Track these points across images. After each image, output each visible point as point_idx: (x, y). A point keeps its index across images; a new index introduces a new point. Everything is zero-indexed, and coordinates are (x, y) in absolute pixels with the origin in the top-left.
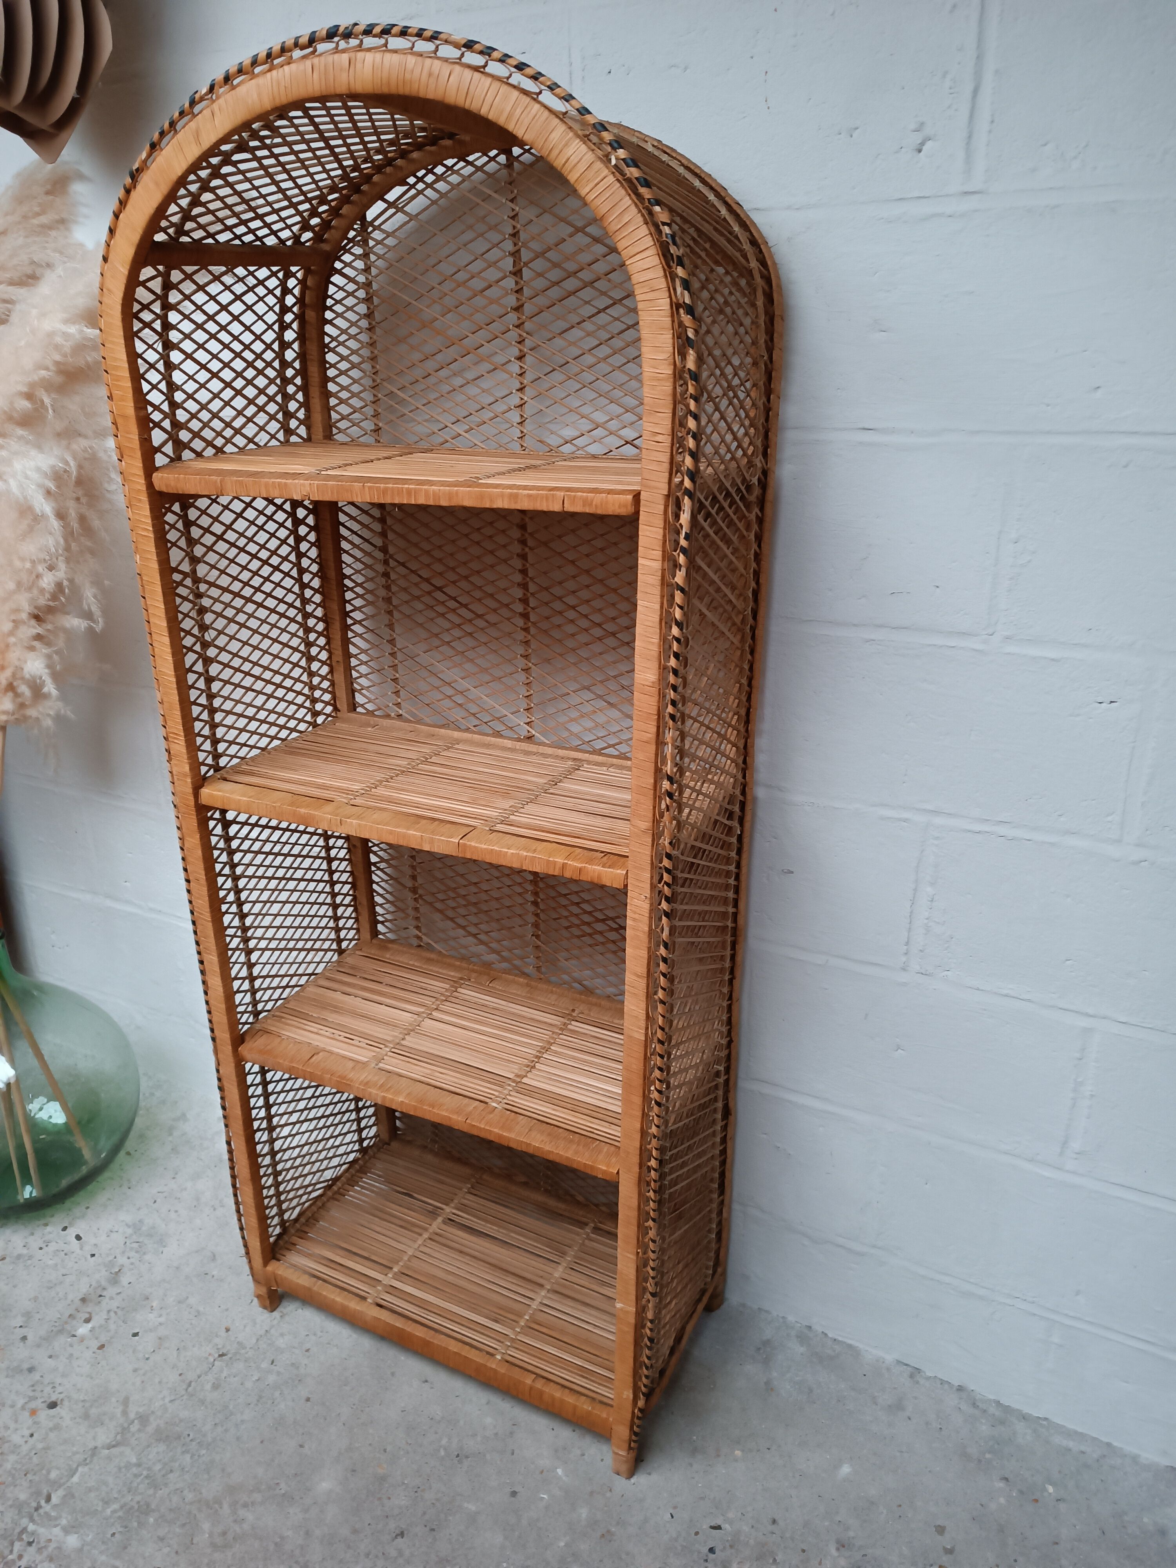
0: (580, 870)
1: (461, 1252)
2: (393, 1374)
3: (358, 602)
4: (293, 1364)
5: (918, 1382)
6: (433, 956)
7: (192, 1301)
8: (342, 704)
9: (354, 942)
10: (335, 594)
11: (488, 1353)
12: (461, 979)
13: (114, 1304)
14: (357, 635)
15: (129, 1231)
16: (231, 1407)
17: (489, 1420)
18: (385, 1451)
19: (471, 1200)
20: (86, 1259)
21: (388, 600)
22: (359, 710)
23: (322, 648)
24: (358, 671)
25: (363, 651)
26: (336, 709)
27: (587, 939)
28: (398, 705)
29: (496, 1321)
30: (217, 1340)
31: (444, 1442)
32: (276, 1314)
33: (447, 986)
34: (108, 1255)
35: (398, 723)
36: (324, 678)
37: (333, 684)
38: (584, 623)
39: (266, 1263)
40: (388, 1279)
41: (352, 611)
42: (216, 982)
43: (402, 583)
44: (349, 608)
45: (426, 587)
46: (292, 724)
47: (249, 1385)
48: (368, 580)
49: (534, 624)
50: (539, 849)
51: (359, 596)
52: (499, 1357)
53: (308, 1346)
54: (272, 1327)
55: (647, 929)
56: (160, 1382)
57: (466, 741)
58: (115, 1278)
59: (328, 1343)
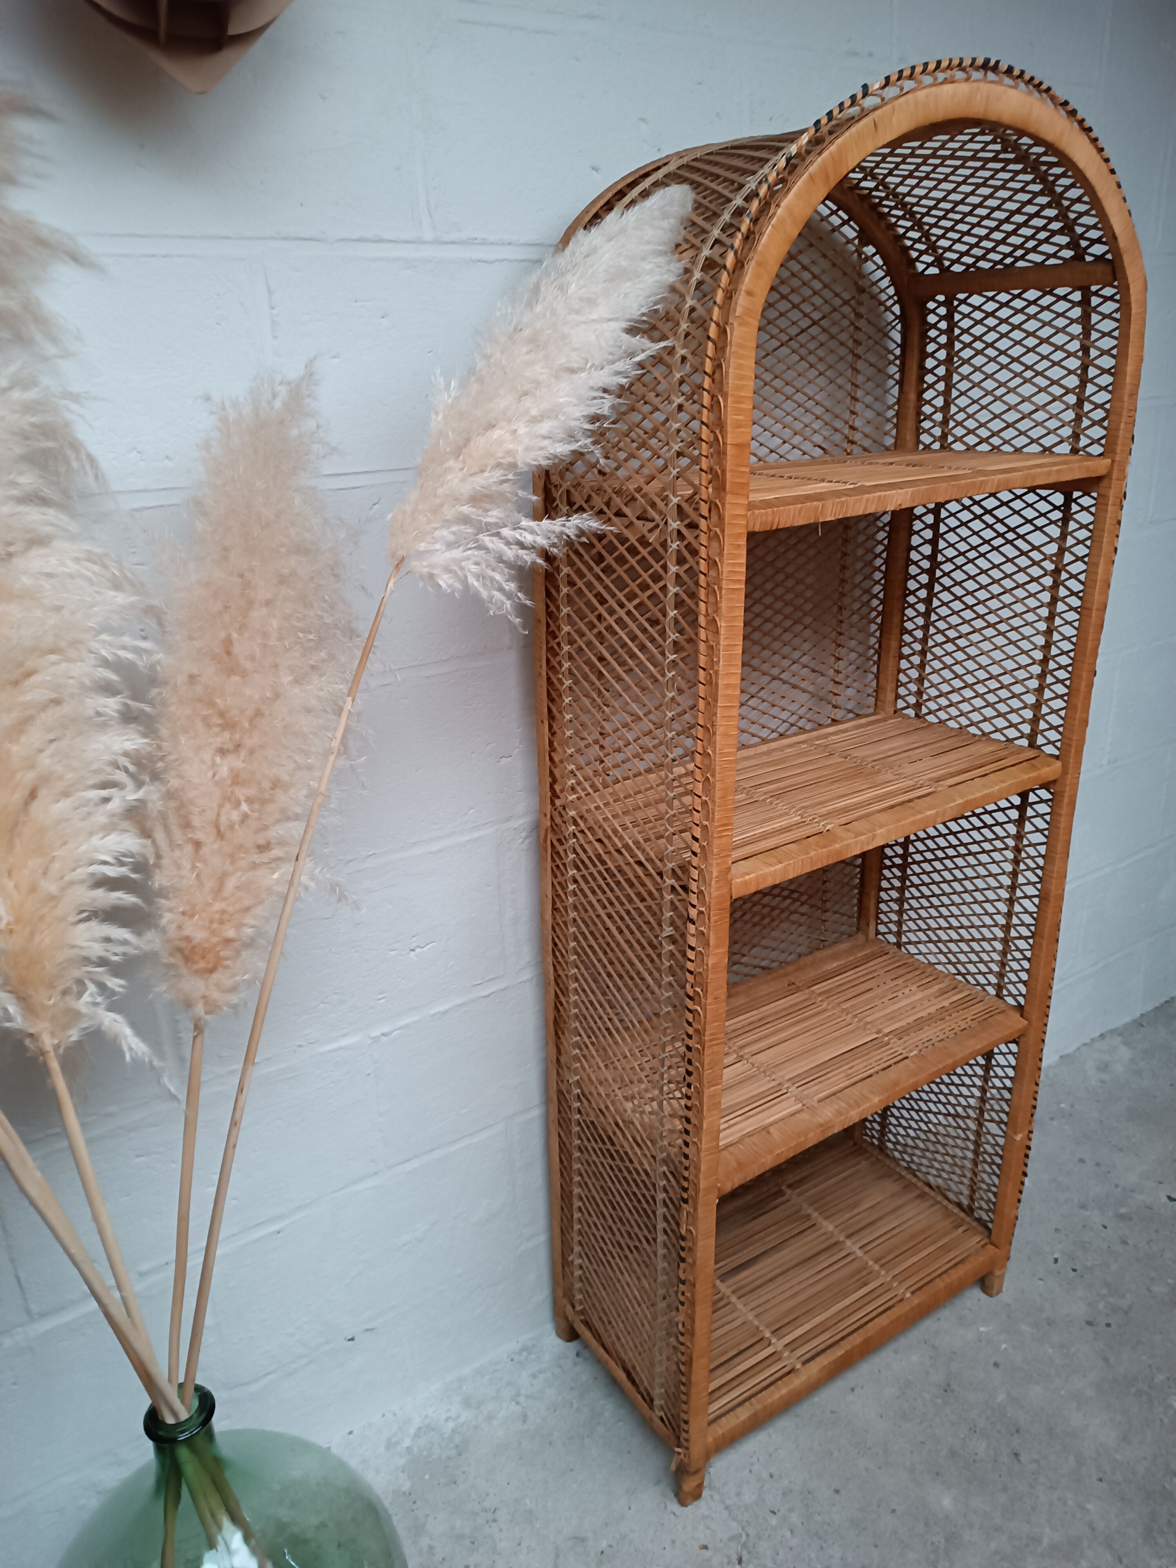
2: (832, 1412)
4: (784, 1494)
17: (915, 1358)
18: (922, 1443)
29: (865, 1284)
40: (778, 1345)
47: (794, 1542)
52: (908, 1295)
53: (765, 1475)
54: (723, 1502)
59: (770, 1455)
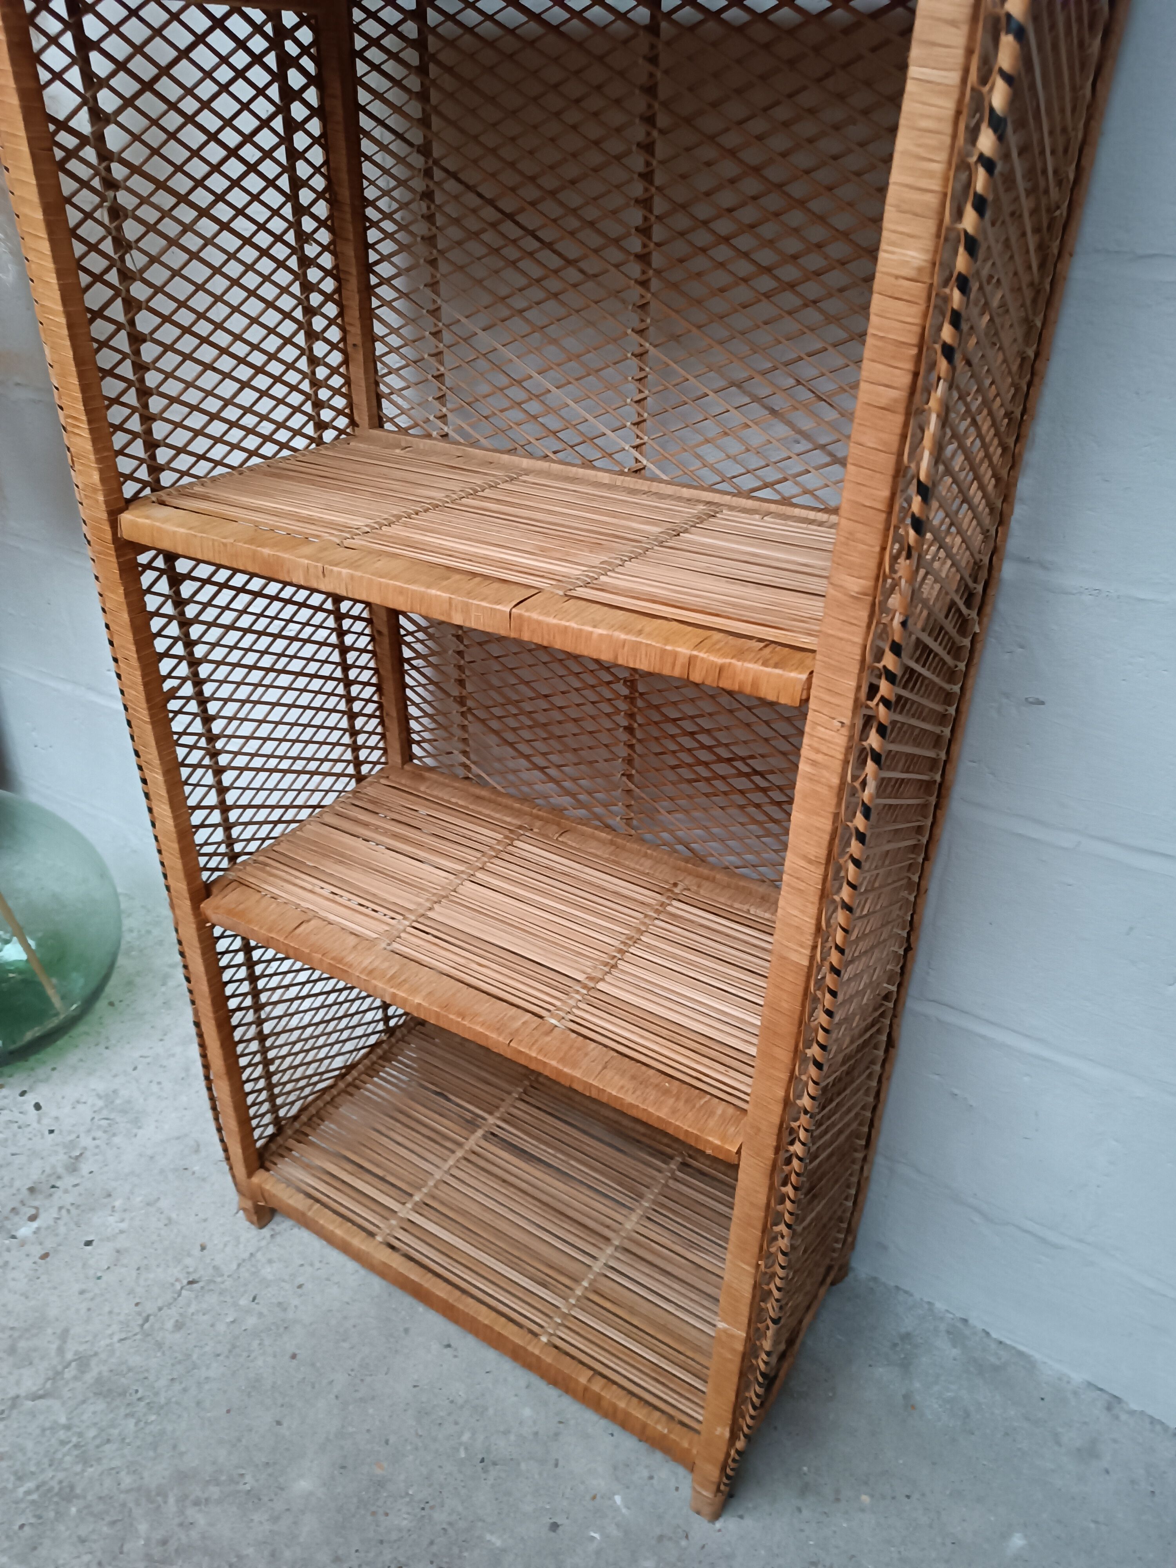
0: (721, 669)
1: (504, 1181)
2: (406, 1331)
3: (387, 247)
4: (280, 1304)
5: (1117, 1418)
6: (484, 793)
7: (164, 1204)
8: (362, 416)
9: (378, 767)
10: (349, 231)
11: (531, 1331)
12: (520, 827)
13: (69, 1199)
14: (384, 303)
15: (100, 1103)
16: (195, 1357)
17: (527, 1412)
18: (387, 1442)
19: (521, 1111)
20: (43, 1137)
21: (430, 240)
22: (388, 426)
23: (331, 322)
24: (383, 363)
25: (393, 331)
26: (353, 423)
27: (702, 786)
28: (443, 418)
29: (544, 1285)
30: (188, 1261)
31: (466, 1437)
32: (266, 1232)
33: (500, 837)
34: (70, 1132)
35: (442, 445)
36: (334, 371)
37: (348, 382)
38: (743, 268)
39: (250, 1174)
40: (405, 1211)
41: (377, 263)
42: (164, 810)
43: (452, 209)
44: (373, 257)
45: (489, 213)
46: (282, 436)
47: (221, 1327)
48: (403, 206)
49: (658, 272)
50: (647, 629)
51: (388, 236)
52: (544, 1339)
53: (300, 1280)
54: (259, 1249)
55: (835, 781)
56: (110, 1312)
57: (539, 473)
58: (73, 1167)
59: (328, 1279)
